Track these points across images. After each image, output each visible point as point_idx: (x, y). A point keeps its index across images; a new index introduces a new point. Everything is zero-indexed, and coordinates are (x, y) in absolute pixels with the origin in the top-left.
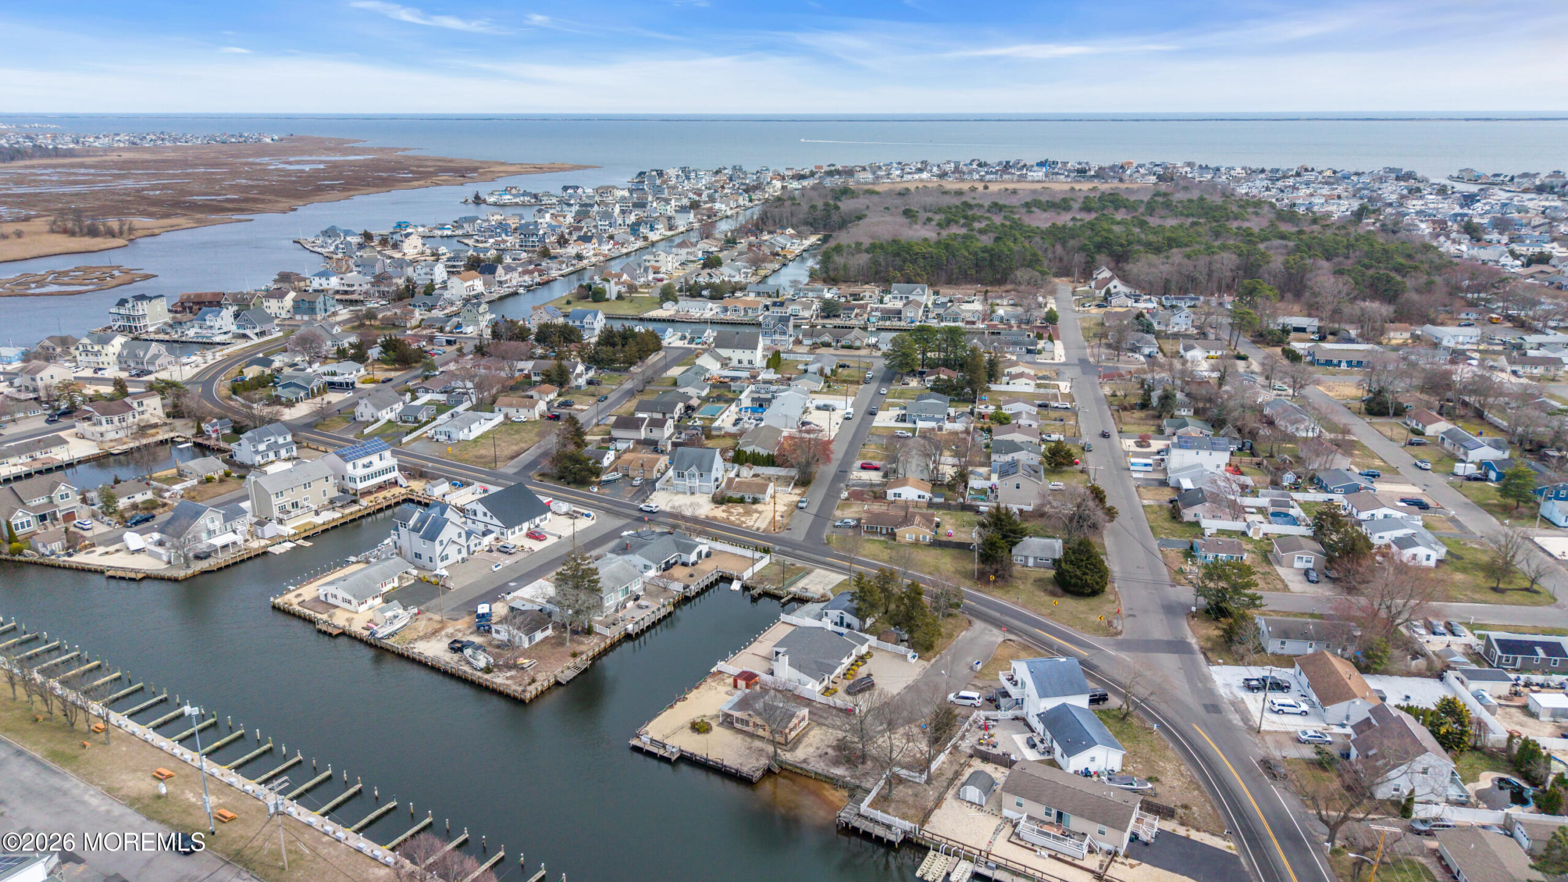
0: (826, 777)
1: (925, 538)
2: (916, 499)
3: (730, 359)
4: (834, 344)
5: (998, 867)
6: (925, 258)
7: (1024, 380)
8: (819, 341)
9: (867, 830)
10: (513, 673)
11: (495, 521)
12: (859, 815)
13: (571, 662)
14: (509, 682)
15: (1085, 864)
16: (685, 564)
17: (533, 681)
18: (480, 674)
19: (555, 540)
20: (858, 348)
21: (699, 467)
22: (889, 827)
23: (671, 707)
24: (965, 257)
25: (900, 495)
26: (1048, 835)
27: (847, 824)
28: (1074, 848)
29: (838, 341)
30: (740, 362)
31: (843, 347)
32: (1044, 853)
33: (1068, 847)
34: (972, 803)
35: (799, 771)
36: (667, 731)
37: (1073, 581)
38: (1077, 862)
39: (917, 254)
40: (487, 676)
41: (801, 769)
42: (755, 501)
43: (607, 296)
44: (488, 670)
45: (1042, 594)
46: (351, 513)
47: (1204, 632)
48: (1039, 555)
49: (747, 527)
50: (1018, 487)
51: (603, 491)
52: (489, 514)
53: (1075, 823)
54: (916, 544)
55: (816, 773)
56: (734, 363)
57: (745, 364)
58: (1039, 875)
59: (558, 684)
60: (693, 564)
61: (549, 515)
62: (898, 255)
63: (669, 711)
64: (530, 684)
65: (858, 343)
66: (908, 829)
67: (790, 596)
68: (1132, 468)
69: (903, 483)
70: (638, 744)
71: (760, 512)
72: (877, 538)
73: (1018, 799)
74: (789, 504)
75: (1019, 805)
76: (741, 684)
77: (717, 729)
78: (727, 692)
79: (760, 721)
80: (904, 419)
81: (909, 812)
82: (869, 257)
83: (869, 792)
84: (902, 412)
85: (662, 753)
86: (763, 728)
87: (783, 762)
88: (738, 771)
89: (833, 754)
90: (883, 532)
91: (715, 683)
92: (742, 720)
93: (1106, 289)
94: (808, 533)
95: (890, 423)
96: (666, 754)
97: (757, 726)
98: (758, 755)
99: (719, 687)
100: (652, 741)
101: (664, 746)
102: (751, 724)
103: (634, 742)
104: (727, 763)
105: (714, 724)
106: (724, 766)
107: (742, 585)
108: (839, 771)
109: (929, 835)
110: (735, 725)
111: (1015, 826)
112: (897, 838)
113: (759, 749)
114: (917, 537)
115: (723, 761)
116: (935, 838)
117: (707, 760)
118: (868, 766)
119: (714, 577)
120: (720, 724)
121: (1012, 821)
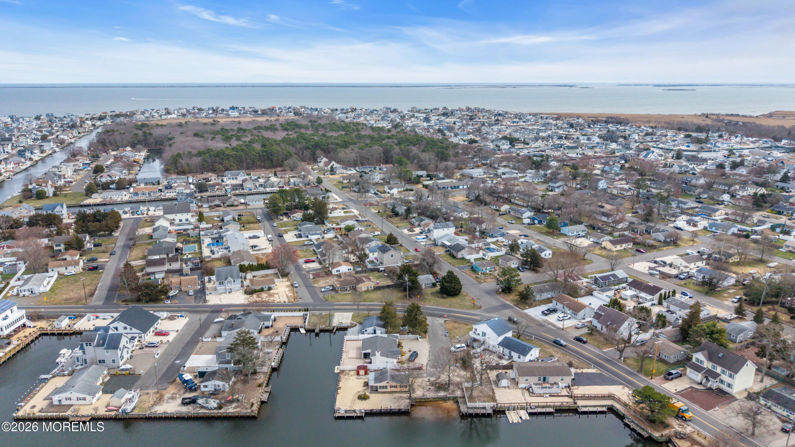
0: (439, 398)
1: (371, 287)
2: (347, 271)
3: (174, 220)
4: (222, 205)
5: (536, 407)
6: (233, 157)
7: (338, 211)
8: (213, 204)
9: (476, 412)
10: (234, 405)
11: (134, 330)
12: (468, 408)
13: (261, 390)
14: (238, 410)
15: (562, 394)
16: (267, 327)
17: (253, 404)
18: (215, 411)
19: (176, 334)
20: (237, 206)
21: (232, 277)
22: (484, 408)
23: (337, 393)
24: (254, 155)
25: (339, 271)
26: (546, 387)
27: (466, 413)
28: (557, 389)
29: (224, 204)
30: (180, 220)
31: (228, 206)
32: (547, 395)
33: (555, 390)
34: (505, 387)
35: (424, 400)
36: (349, 404)
37: (451, 290)
38: (559, 394)
40: (221, 411)
41: (425, 399)
42: (270, 289)
43: (47, 195)
44: (220, 407)
45: (439, 299)
46: (10, 351)
47: (508, 298)
48: (426, 282)
49: (278, 302)
50: (392, 256)
51: (173, 302)
52: (129, 327)
53: (551, 379)
54: (368, 291)
55: (433, 398)
56: (177, 222)
57: (184, 221)
58: (553, 404)
59: (263, 402)
60: (272, 326)
61: (160, 321)
62: (218, 156)
63: (338, 395)
64: (252, 407)
65: (236, 203)
66: (492, 406)
67: (335, 328)
68: (419, 241)
69: (338, 264)
70: (340, 415)
71: (277, 294)
72: (347, 292)
73: (526, 378)
74: (288, 286)
75: (527, 380)
76: (362, 372)
77: (371, 395)
78: (357, 379)
79: (394, 384)
80: (300, 236)
81: (486, 399)
82: (200, 159)
83: (464, 397)
84: (296, 232)
85: (356, 415)
86: (396, 387)
87: (415, 399)
88: (399, 410)
89: (432, 388)
90: (349, 289)
91: (346, 377)
92: (383, 387)
93: (330, 166)
94: (313, 298)
95: (295, 239)
96: (358, 415)
97: (392, 387)
98: (402, 400)
99: (351, 377)
100: (346, 411)
101: (354, 411)
102: (388, 387)
103: (337, 415)
104: (392, 408)
105: (368, 394)
106: (391, 410)
107: (306, 330)
108: (442, 394)
109: (503, 405)
110: (379, 390)
111: (528, 390)
112: (490, 411)
113: (401, 397)
114: (368, 288)
115: (390, 408)
116: (506, 405)
117: (381, 410)
118: (451, 387)
119: (288, 330)
120: (371, 393)
121: (525, 388)
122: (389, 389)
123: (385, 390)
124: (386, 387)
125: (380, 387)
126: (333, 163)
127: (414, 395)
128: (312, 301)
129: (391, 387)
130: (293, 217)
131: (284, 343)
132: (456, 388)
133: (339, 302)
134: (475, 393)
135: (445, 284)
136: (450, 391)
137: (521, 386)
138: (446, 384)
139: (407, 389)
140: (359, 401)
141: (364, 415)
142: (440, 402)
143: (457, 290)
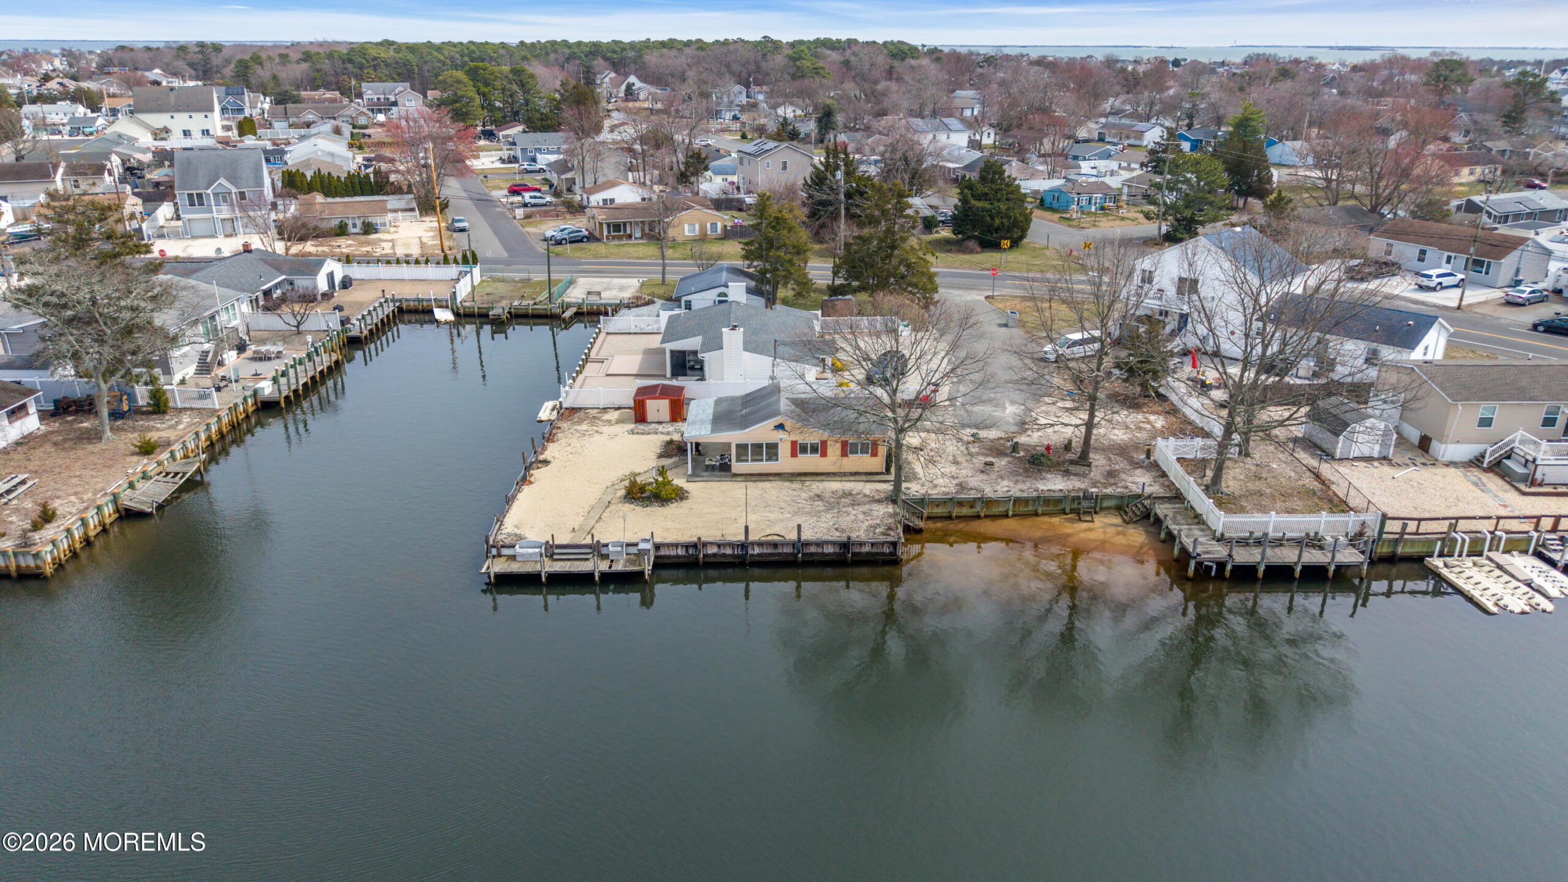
0: (1047, 501)
2: (639, 201)
3: (165, 127)
8: (298, 120)
9: (1276, 562)
12: (1222, 540)
17: (47, 517)
22: (1313, 541)
23: (525, 483)
24: (439, 61)
27: (1221, 565)
29: (328, 120)
30: (186, 133)
34: (1369, 459)
35: (965, 511)
36: (576, 522)
37: (997, 222)
39: (375, 59)
41: (972, 503)
42: (369, 229)
50: (785, 167)
54: (703, 239)
55: (1017, 501)
56: (176, 136)
57: (197, 136)
59: (127, 515)
62: (350, 61)
63: (527, 489)
64: (36, 527)
66: (1353, 530)
67: (574, 310)
69: (611, 185)
70: (515, 568)
71: (392, 241)
72: (633, 241)
73: (1482, 409)
74: (431, 229)
75: (1486, 422)
76: (658, 408)
77: (693, 488)
78: (632, 432)
79: (813, 437)
80: (513, 160)
81: (1298, 504)
82: (305, 66)
83: (1178, 497)
84: (505, 154)
85: (604, 566)
86: (820, 449)
87: (922, 501)
88: (845, 545)
89: (1001, 463)
90: (638, 235)
91: (584, 427)
92: (758, 447)
93: (624, 87)
94: (507, 249)
95: (498, 165)
96: (619, 567)
97: (804, 449)
98: (854, 504)
99: (606, 429)
100: (551, 550)
101: (597, 549)
102: (784, 450)
103: (499, 566)
104: (807, 535)
105: (679, 482)
106: (800, 544)
107: (457, 314)
108: (1055, 484)
109: (1412, 526)
110: (737, 467)
111: (1497, 468)
112: (1349, 556)
113: (847, 494)
114: (703, 228)
115: (793, 536)
116: (1425, 527)
117: (743, 546)
118: (1097, 459)
119: (389, 309)
120: (694, 477)
121: (1476, 462)
122: (785, 462)
123: (765, 466)
124: (772, 450)
125: (742, 448)
126: (632, 79)
127: (913, 489)
128: (505, 254)
129: (798, 449)
130: (507, 136)
131: (354, 343)
132: (1121, 464)
133: (598, 258)
134: (1233, 480)
135: (973, 202)
136: (1096, 474)
137: (1447, 450)
138: (1068, 447)
139: (876, 463)
140: (628, 507)
141: (648, 568)
142: (1055, 520)
143: (1015, 224)
